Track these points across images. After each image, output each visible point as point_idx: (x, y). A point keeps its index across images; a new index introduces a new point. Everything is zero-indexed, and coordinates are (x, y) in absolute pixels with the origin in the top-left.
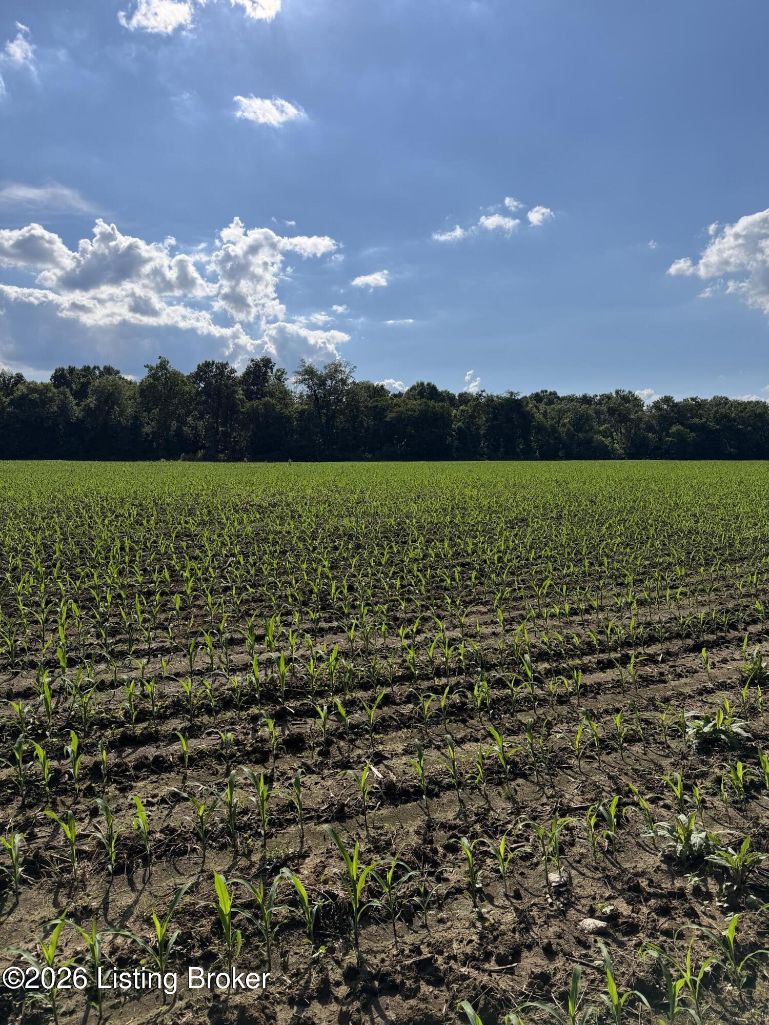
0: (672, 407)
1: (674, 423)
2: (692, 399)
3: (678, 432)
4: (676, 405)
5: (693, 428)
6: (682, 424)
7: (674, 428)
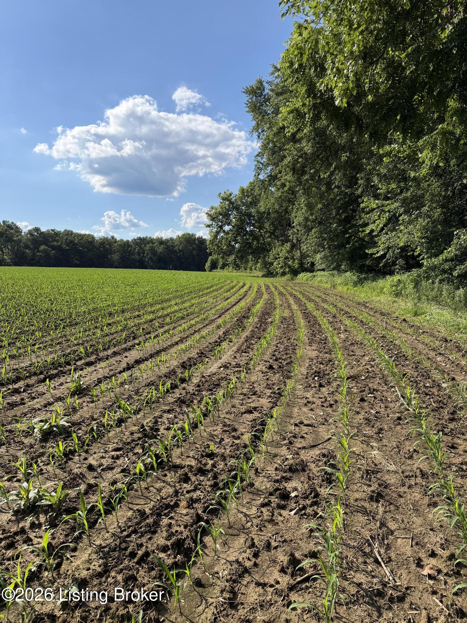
0: (40, 234)
1: (42, 244)
2: (52, 230)
3: (44, 250)
4: (42, 233)
5: (53, 248)
6: (46, 245)
7: (42, 247)
